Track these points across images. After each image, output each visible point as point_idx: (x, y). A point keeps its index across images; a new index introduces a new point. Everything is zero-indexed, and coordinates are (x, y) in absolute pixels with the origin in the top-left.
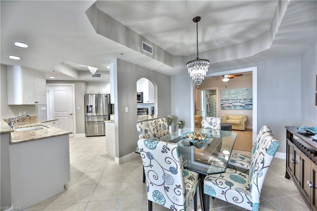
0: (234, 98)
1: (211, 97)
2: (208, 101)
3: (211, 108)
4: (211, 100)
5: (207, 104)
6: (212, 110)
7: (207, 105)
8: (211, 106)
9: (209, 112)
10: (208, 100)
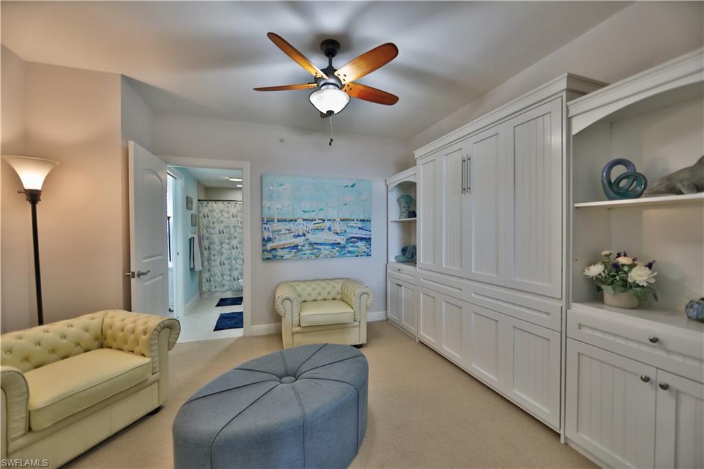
0: (312, 215)
1: (205, 210)
2: (193, 225)
3: (206, 253)
4: (205, 221)
5: (191, 236)
6: (209, 260)
7: (191, 240)
8: (206, 243)
9: (198, 267)
10: (195, 221)
